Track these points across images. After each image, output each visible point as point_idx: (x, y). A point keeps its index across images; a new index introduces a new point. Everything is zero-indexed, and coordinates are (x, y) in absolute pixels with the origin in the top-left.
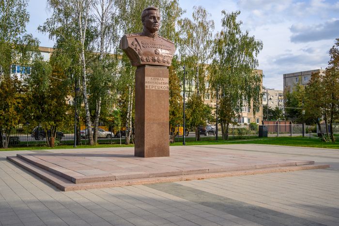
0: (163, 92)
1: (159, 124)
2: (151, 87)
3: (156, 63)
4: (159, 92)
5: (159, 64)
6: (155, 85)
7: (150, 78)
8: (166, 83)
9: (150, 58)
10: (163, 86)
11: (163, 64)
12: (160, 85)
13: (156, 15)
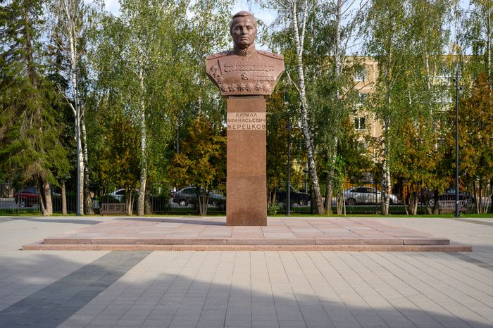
0: (256, 132)
1: (249, 179)
2: (236, 127)
3: (245, 92)
4: (249, 134)
5: (248, 93)
6: (243, 123)
7: (235, 114)
8: (260, 121)
9: (235, 86)
10: (256, 124)
11: (256, 93)
12: (252, 123)
13: (242, 24)
